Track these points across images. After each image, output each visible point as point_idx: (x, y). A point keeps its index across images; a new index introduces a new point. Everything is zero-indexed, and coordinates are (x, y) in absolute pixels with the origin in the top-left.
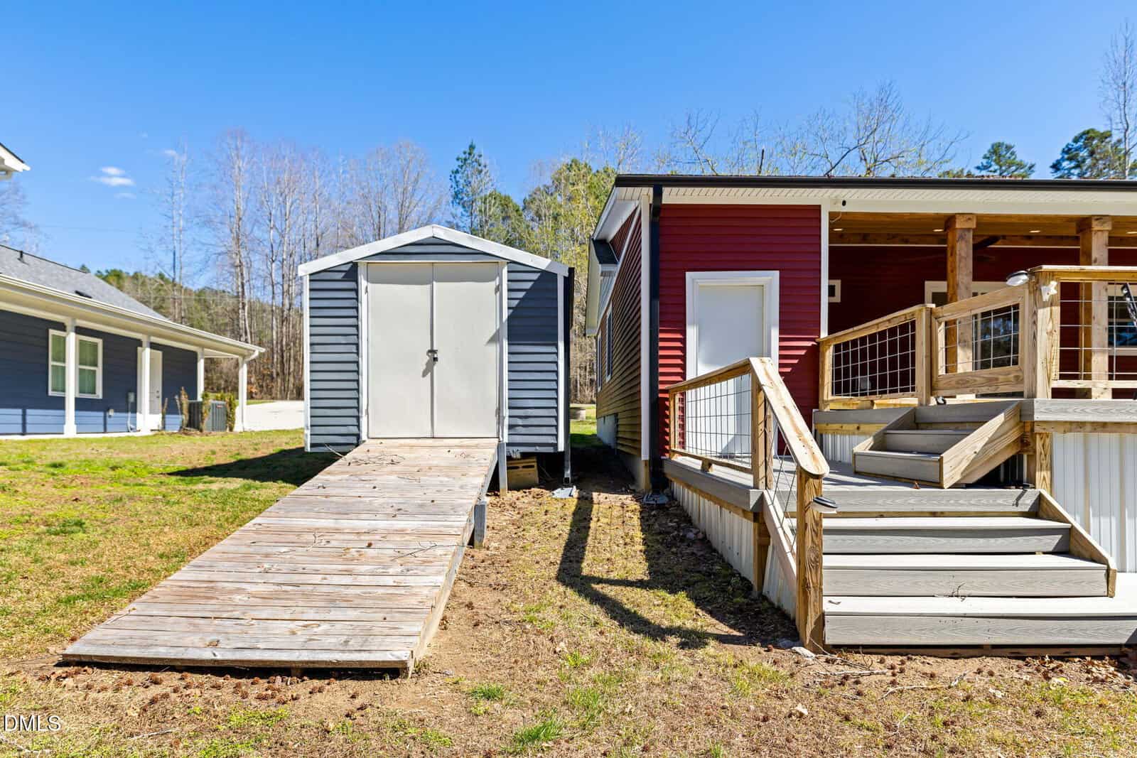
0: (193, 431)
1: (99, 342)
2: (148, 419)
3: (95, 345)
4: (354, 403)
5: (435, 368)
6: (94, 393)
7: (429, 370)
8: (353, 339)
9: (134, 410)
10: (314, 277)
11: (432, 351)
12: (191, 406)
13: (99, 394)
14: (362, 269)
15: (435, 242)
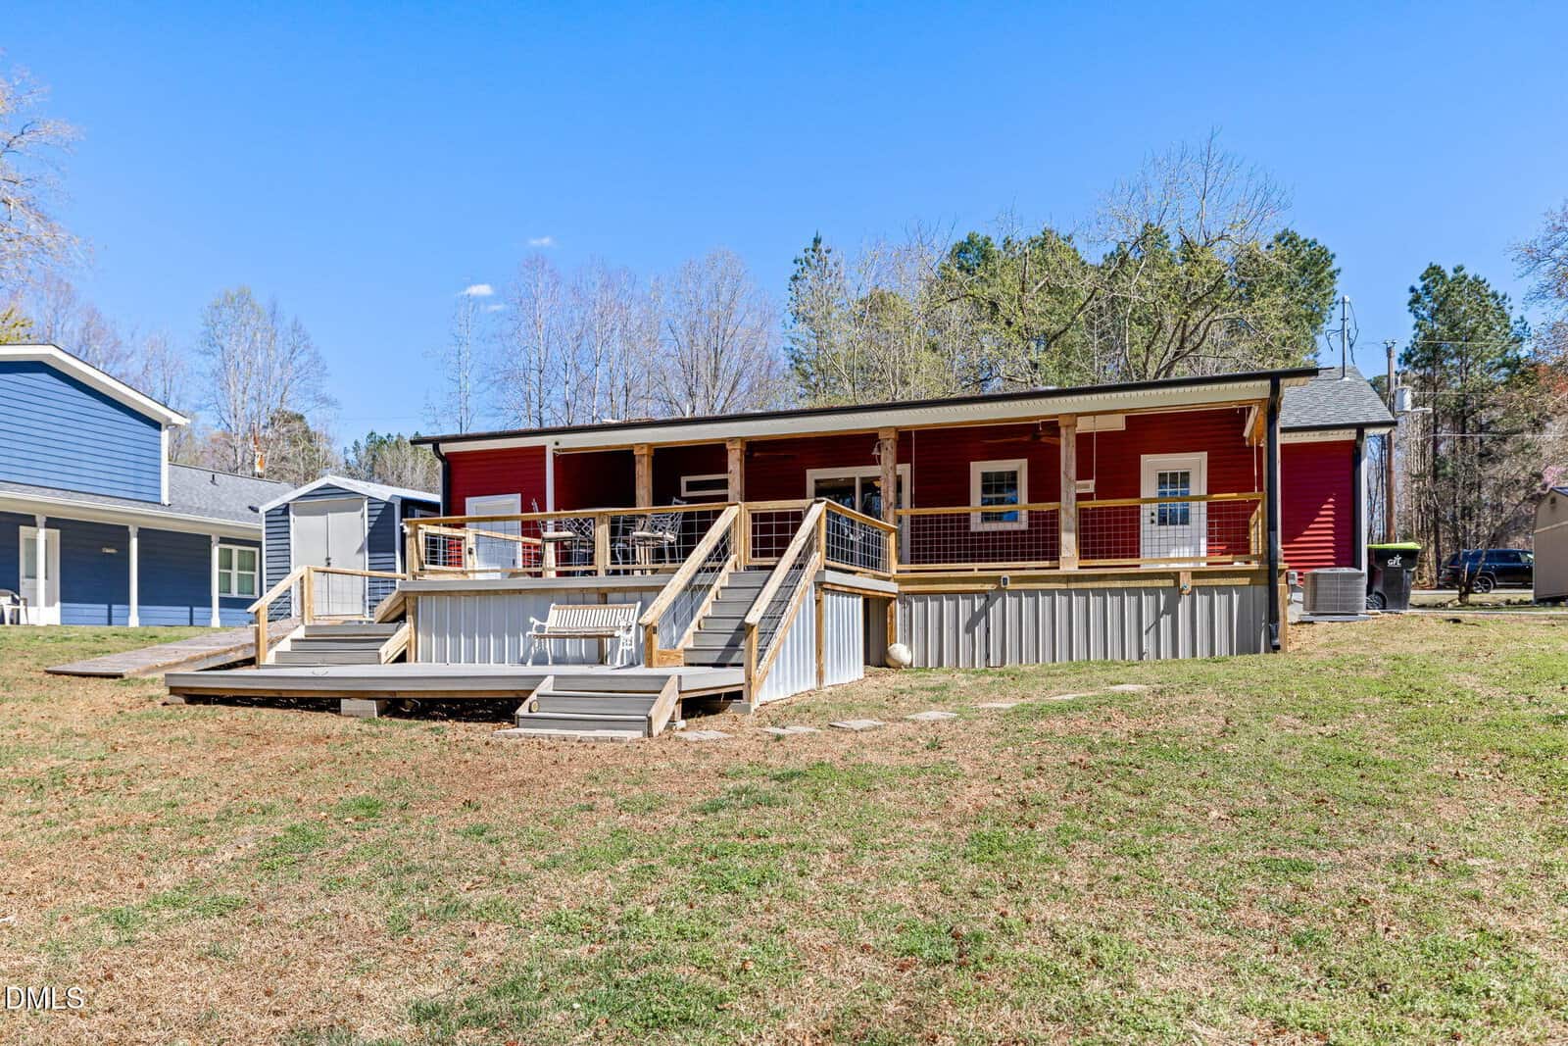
1: (257, 550)
3: (253, 553)
6: (252, 593)
10: (267, 514)
11: (328, 559)
13: (257, 595)
14: (291, 507)
15: (329, 487)
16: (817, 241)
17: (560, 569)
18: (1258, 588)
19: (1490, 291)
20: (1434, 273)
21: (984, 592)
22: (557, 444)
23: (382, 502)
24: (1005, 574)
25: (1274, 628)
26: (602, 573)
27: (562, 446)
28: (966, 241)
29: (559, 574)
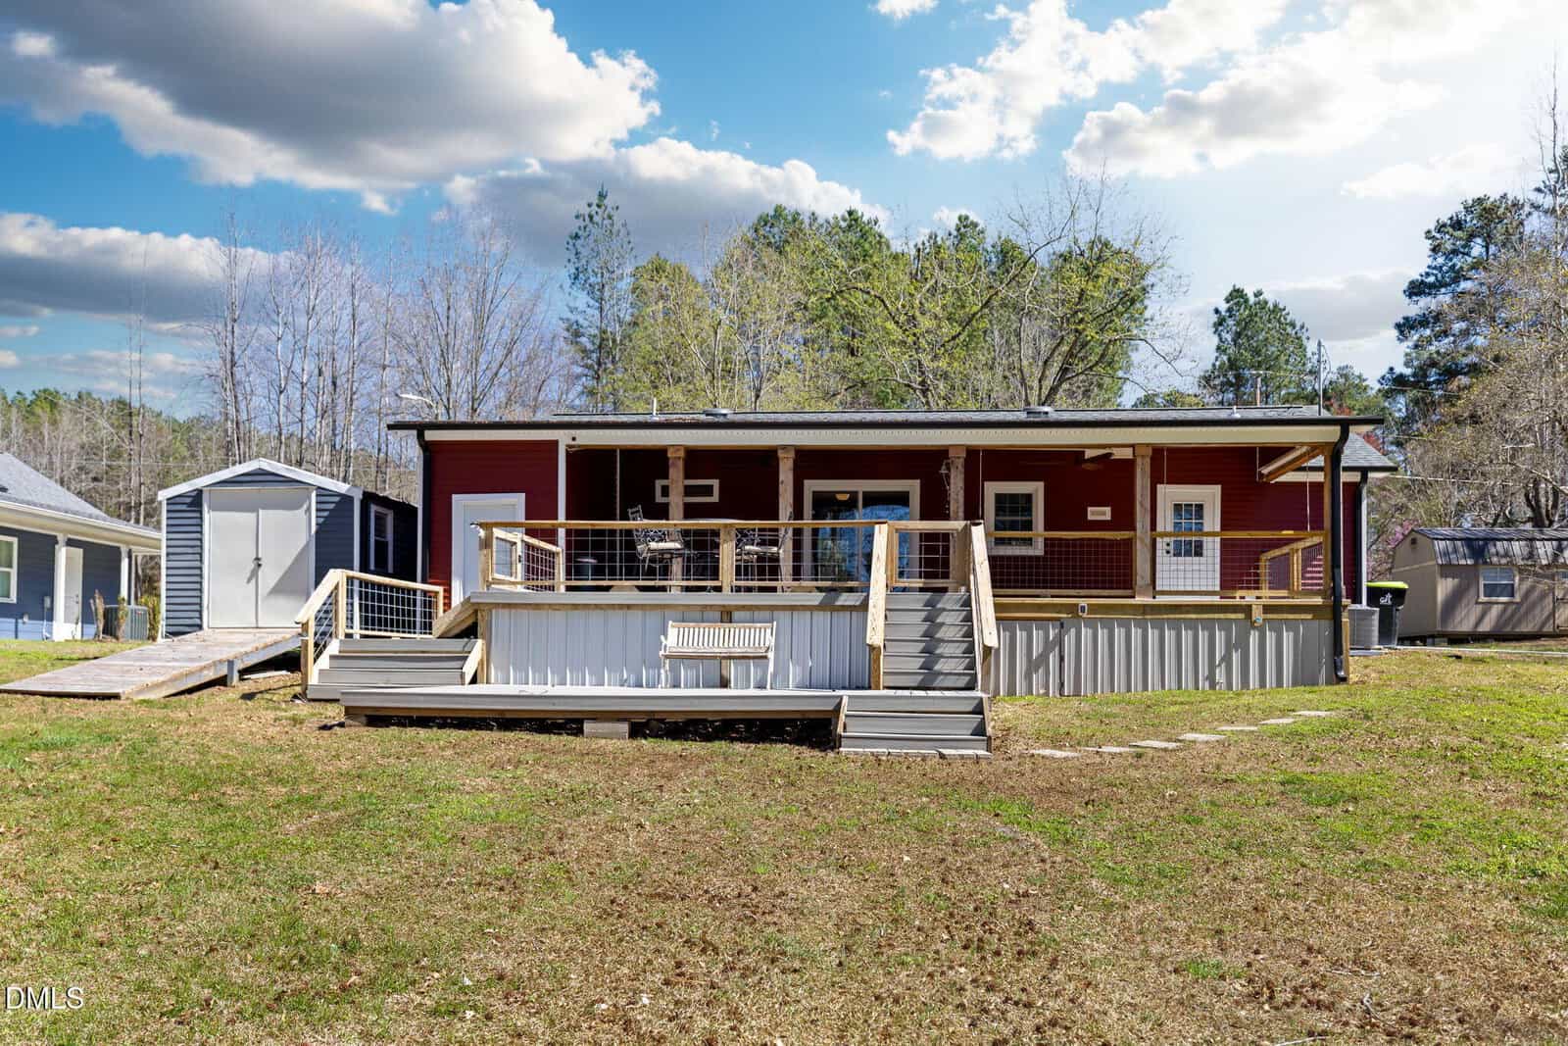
0: (109, 638)
1: (15, 540)
2: (65, 628)
3: (10, 544)
4: (197, 600)
5: (260, 573)
6: (8, 596)
7: (254, 574)
8: (198, 550)
9: (51, 618)
10: (171, 501)
11: (257, 559)
12: (107, 613)
13: (13, 598)
14: (205, 497)
15: (261, 472)
16: (602, 196)
17: (570, 583)
18: (1323, 622)
19: (1289, 318)
20: (1236, 295)
21: (1058, 619)
22: (574, 439)
23: (339, 495)
24: (1083, 602)
25: (1338, 660)
26: (726, 589)
27: (578, 442)
28: (772, 213)
29: (569, 589)
